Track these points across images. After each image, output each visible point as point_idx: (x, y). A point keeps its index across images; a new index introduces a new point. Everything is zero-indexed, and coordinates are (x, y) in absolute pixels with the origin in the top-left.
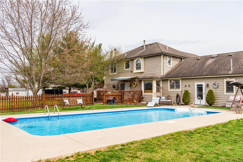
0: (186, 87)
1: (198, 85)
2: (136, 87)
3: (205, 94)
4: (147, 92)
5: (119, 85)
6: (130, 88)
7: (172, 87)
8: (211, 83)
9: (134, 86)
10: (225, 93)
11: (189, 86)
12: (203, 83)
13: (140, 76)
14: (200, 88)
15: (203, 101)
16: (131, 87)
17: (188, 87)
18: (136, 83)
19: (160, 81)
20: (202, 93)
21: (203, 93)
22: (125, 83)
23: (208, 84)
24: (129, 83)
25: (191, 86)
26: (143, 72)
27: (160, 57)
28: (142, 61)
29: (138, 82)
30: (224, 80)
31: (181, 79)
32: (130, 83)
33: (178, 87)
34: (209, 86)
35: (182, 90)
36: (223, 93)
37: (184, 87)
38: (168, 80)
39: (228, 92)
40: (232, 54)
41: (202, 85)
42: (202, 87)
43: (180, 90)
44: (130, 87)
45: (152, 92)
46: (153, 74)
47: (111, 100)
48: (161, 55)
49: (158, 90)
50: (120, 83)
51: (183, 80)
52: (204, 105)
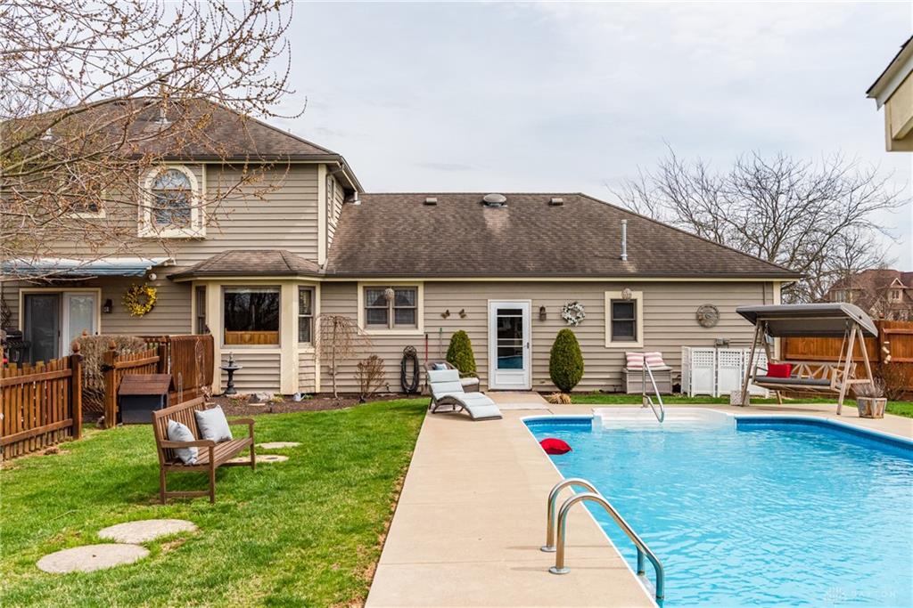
0: (448, 318)
1: (500, 312)
2: (151, 316)
3: (530, 347)
4: (241, 341)
5: (13, 311)
6: (102, 320)
7: (376, 315)
8: (555, 302)
9: (139, 309)
10: (609, 344)
11: (462, 314)
12: (526, 305)
13: (186, 262)
14: (510, 325)
15: (523, 373)
16: (110, 312)
17: (459, 317)
18: (151, 292)
19: (314, 288)
20: (521, 342)
21: (525, 344)
22: (62, 292)
23: (542, 309)
24: (99, 290)
25: (469, 316)
26: (203, 239)
27: (308, 175)
28: (196, 181)
29: (165, 290)
30: (604, 296)
31: (425, 283)
32: (102, 292)
33: (407, 315)
34: (548, 317)
35: (429, 330)
36: (601, 343)
37: (439, 317)
38: (356, 283)
39: (616, 337)
41: (519, 312)
42: (521, 318)
43: (421, 331)
44: (103, 313)
45: (277, 341)
48: (314, 167)
49: (305, 332)
50: (21, 290)
51: (431, 290)
52: (528, 388)
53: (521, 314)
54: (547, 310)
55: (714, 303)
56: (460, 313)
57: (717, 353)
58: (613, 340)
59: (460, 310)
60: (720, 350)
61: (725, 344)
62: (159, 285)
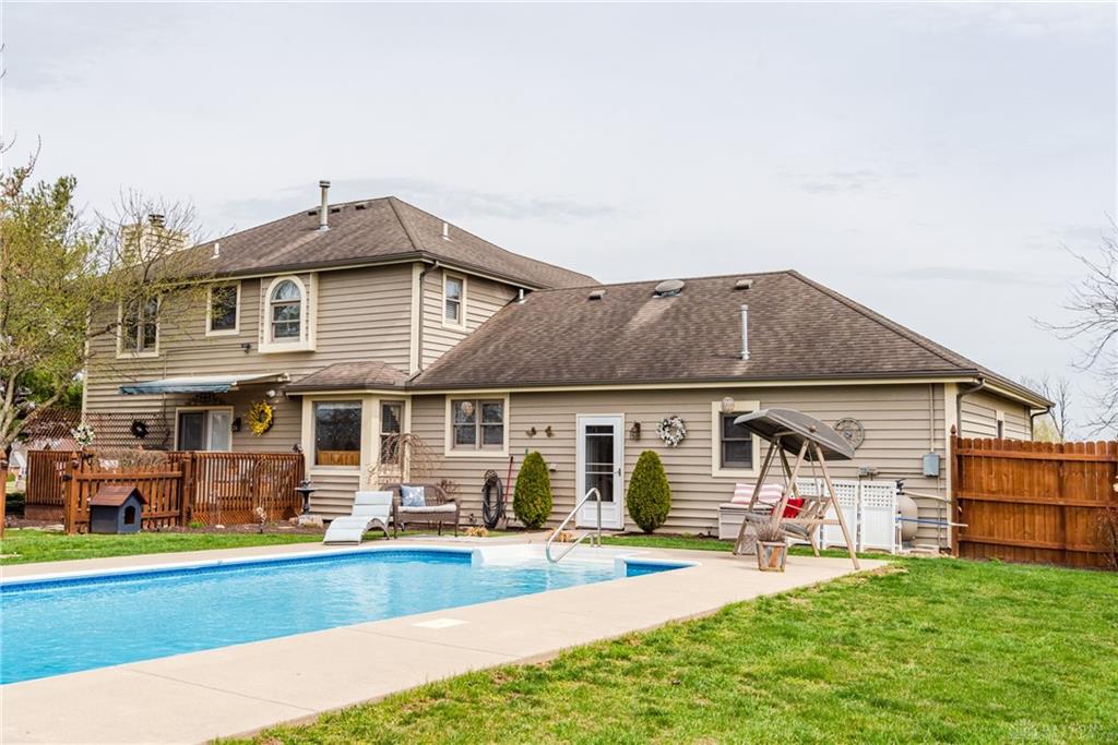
0: (535, 437)
1: (589, 429)
2: (270, 435)
3: (622, 472)
4: (332, 462)
5: (170, 423)
6: (234, 438)
7: (463, 437)
8: (652, 416)
9: (259, 428)
10: (716, 471)
11: (549, 431)
12: (617, 420)
13: (294, 374)
14: (601, 445)
15: (614, 507)
16: (239, 430)
17: (545, 435)
18: (268, 410)
19: (404, 402)
20: (610, 468)
21: (616, 469)
22: (207, 411)
23: (637, 425)
24: (232, 407)
25: (557, 435)
26: (312, 353)
27: (403, 278)
28: (305, 292)
29: (281, 407)
30: (710, 408)
31: (511, 394)
32: (235, 411)
33: (494, 435)
34: (644, 435)
35: (514, 451)
36: (706, 470)
37: (524, 435)
38: (443, 397)
39: (729, 463)
40: (748, 282)
41: (610, 429)
42: (612, 437)
43: (505, 453)
44: (233, 432)
45: (357, 463)
46: (366, 363)
47: (116, 508)
48: (408, 267)
49: (390, 452)
50: (178, 409)
51: (519, 403)
52: (619, 528)
53: (612, 432)
54: (642, 428)
55: (855, 416)
56: (546, 431)
57: (859, 487)
58: (722, 466)
59: (545, 427)
60: (864, 482)
61: (871, 475)
62: (277, 402)
